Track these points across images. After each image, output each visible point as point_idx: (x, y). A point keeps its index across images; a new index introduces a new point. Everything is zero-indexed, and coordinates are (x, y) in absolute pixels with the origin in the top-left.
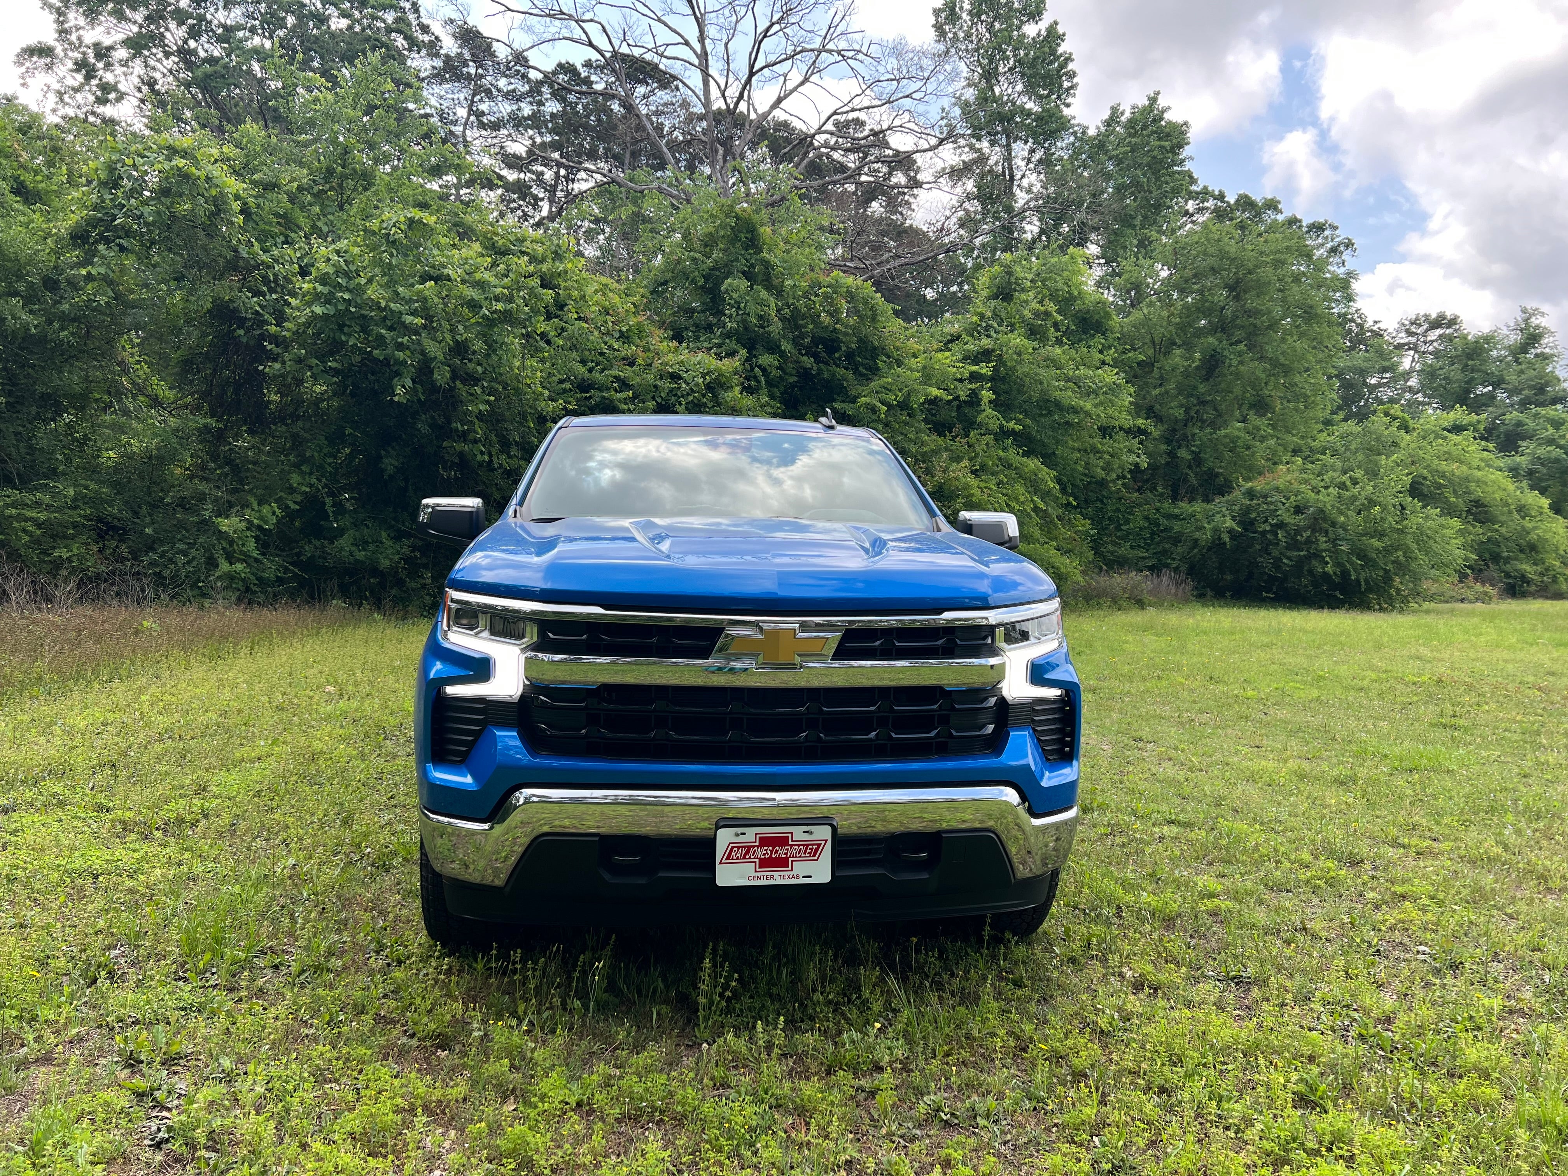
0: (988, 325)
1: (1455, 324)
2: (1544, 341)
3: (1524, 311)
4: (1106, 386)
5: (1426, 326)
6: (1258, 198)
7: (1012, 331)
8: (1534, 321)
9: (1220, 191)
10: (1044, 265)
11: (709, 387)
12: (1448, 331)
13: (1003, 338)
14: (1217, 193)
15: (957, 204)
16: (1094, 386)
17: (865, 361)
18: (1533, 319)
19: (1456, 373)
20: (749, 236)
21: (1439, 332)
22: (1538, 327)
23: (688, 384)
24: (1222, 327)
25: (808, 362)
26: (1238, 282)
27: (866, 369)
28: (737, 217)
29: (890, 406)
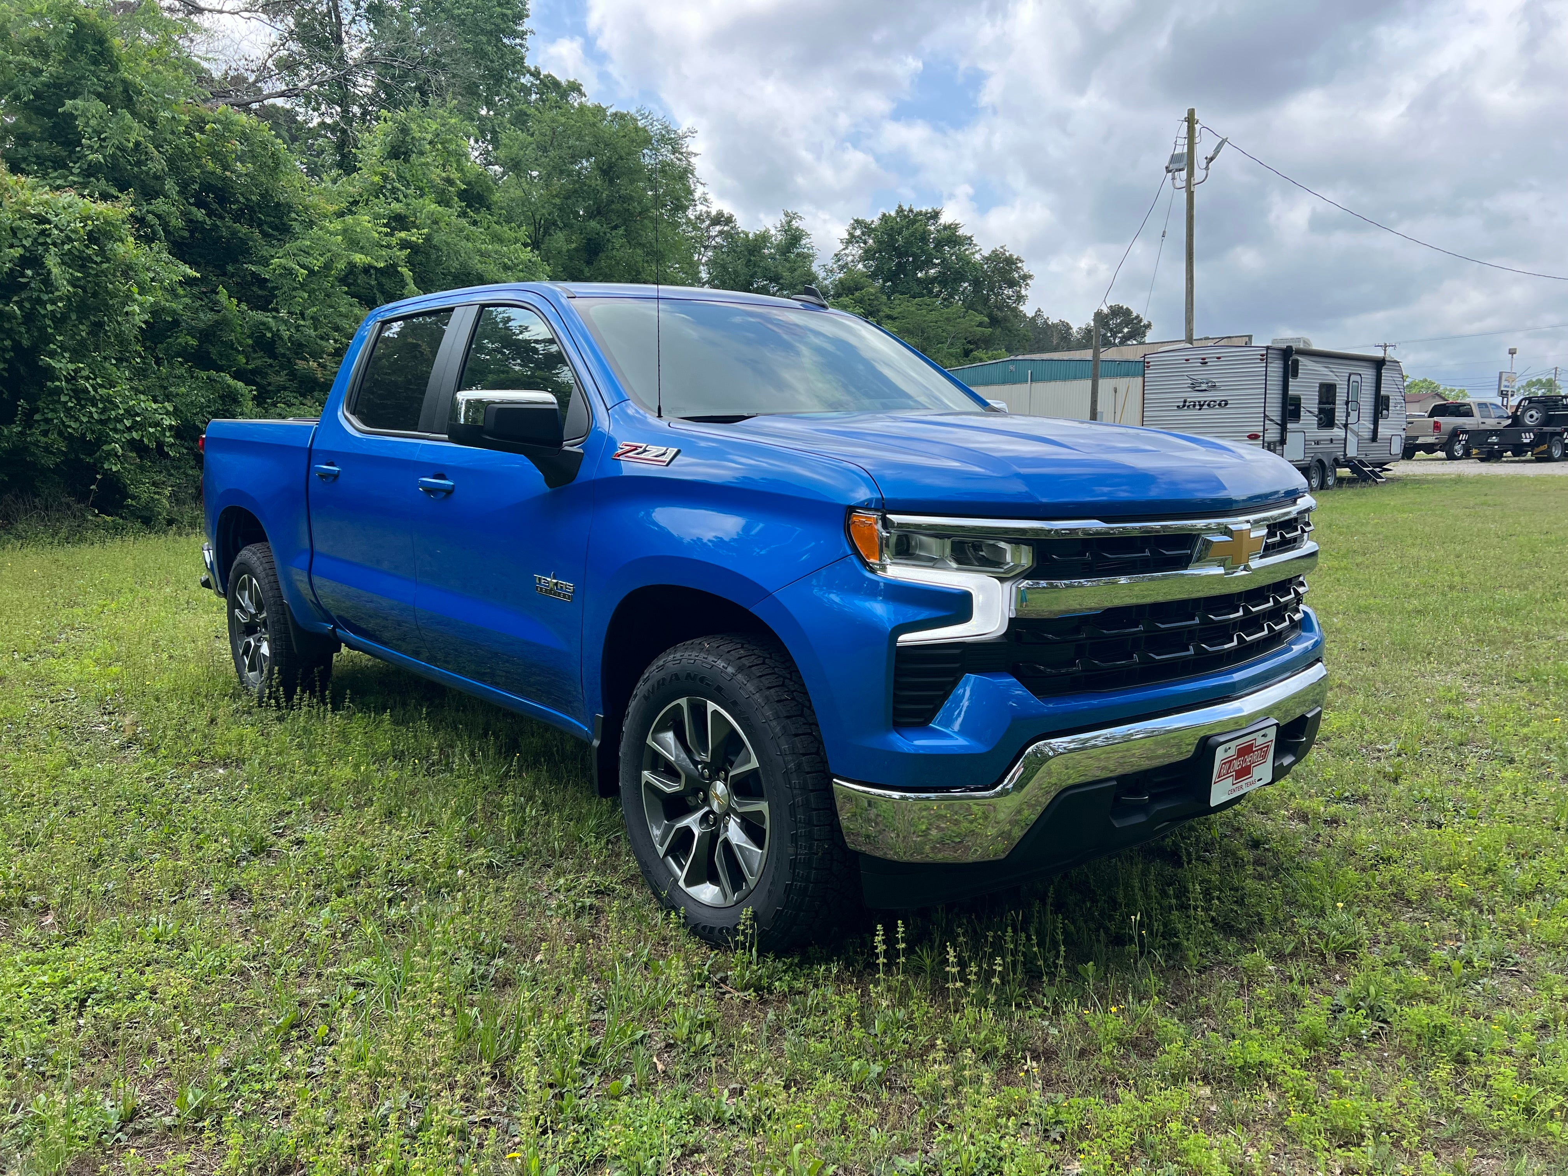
0: (393, 188)
1: (731, 222)
2: (803, 242)
3: (787, 214)
4: (522, 263)
5: (708, 223)
6: (562, 80)
7: (421, 196)
8: (795, 224)
9: (536, 68)
10: (443, 125)
11: (92, 238)
12: (726, 228)
13: (416, 203)
14: (533, 69)
15: (279, 42)
16: (510, 263)
17: (269, 219)
18: (793, 222)
19: (740, 265)
20: (98, 48)
21: (718, 228)
22: (797, 229)
23: (61, 231)
24: (598, 212)
25: (200, 214)
26: (611, 166)
27: (270, 227)
28: (76, 21)
29: (311, 272)
